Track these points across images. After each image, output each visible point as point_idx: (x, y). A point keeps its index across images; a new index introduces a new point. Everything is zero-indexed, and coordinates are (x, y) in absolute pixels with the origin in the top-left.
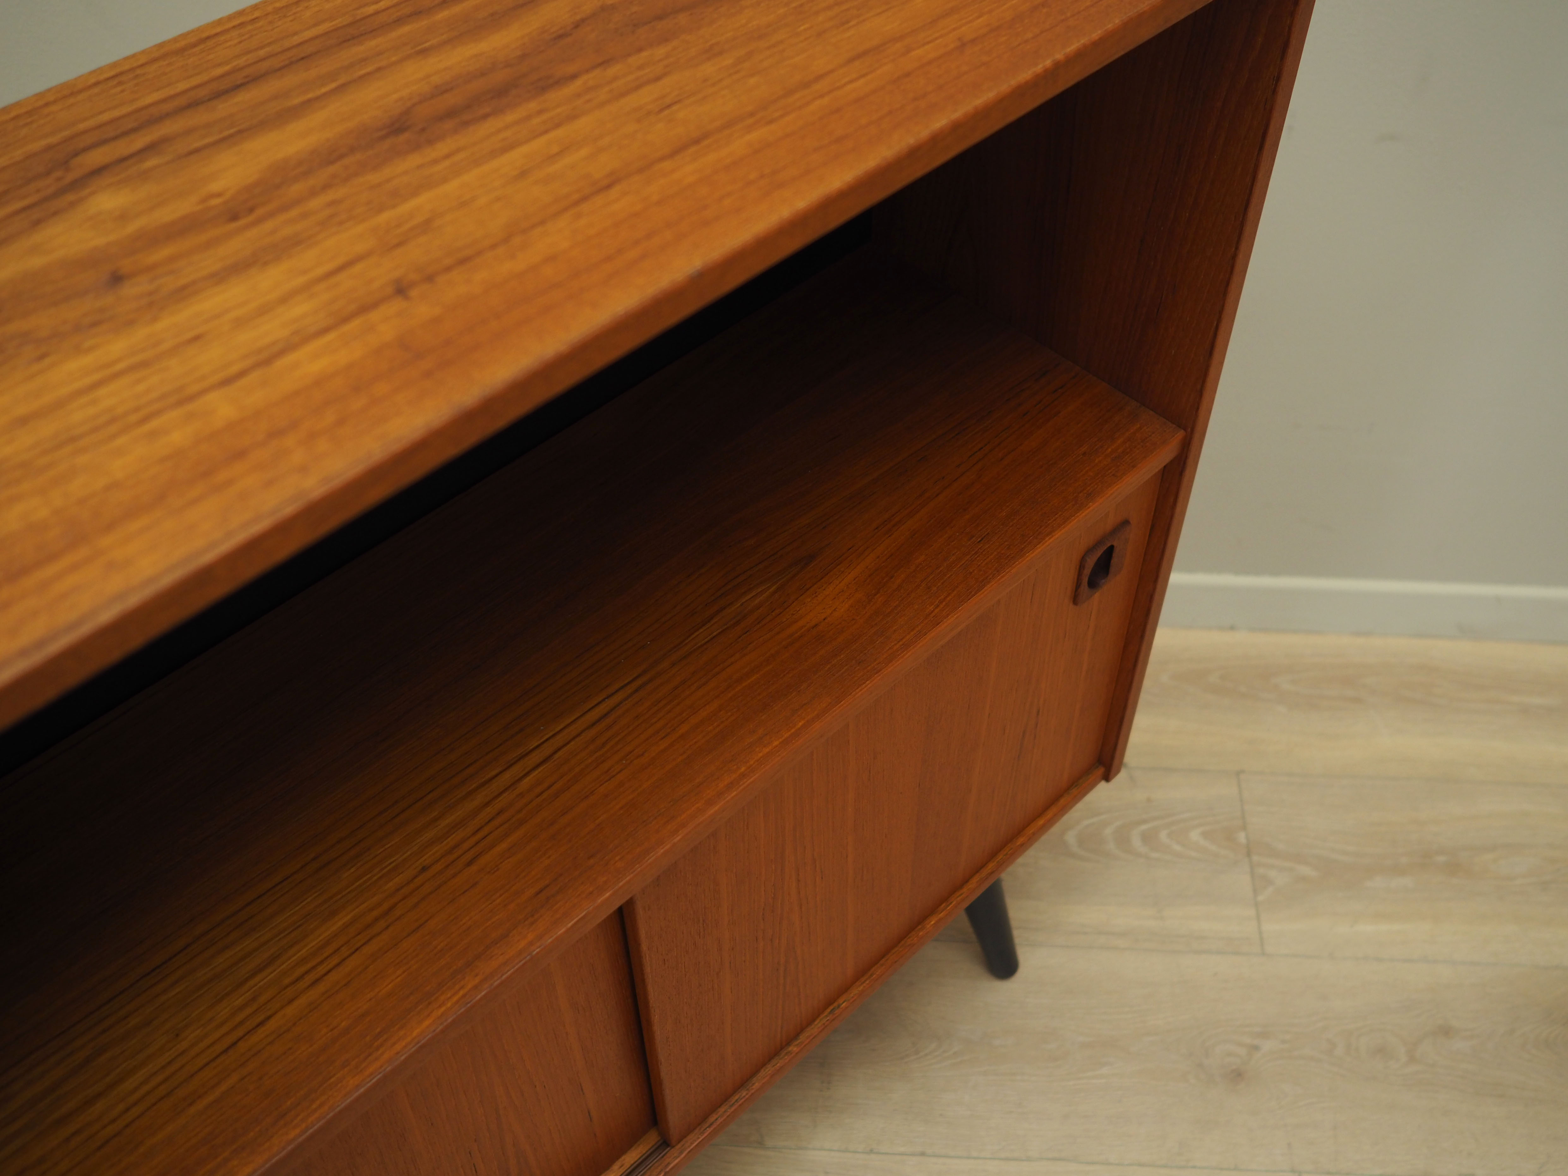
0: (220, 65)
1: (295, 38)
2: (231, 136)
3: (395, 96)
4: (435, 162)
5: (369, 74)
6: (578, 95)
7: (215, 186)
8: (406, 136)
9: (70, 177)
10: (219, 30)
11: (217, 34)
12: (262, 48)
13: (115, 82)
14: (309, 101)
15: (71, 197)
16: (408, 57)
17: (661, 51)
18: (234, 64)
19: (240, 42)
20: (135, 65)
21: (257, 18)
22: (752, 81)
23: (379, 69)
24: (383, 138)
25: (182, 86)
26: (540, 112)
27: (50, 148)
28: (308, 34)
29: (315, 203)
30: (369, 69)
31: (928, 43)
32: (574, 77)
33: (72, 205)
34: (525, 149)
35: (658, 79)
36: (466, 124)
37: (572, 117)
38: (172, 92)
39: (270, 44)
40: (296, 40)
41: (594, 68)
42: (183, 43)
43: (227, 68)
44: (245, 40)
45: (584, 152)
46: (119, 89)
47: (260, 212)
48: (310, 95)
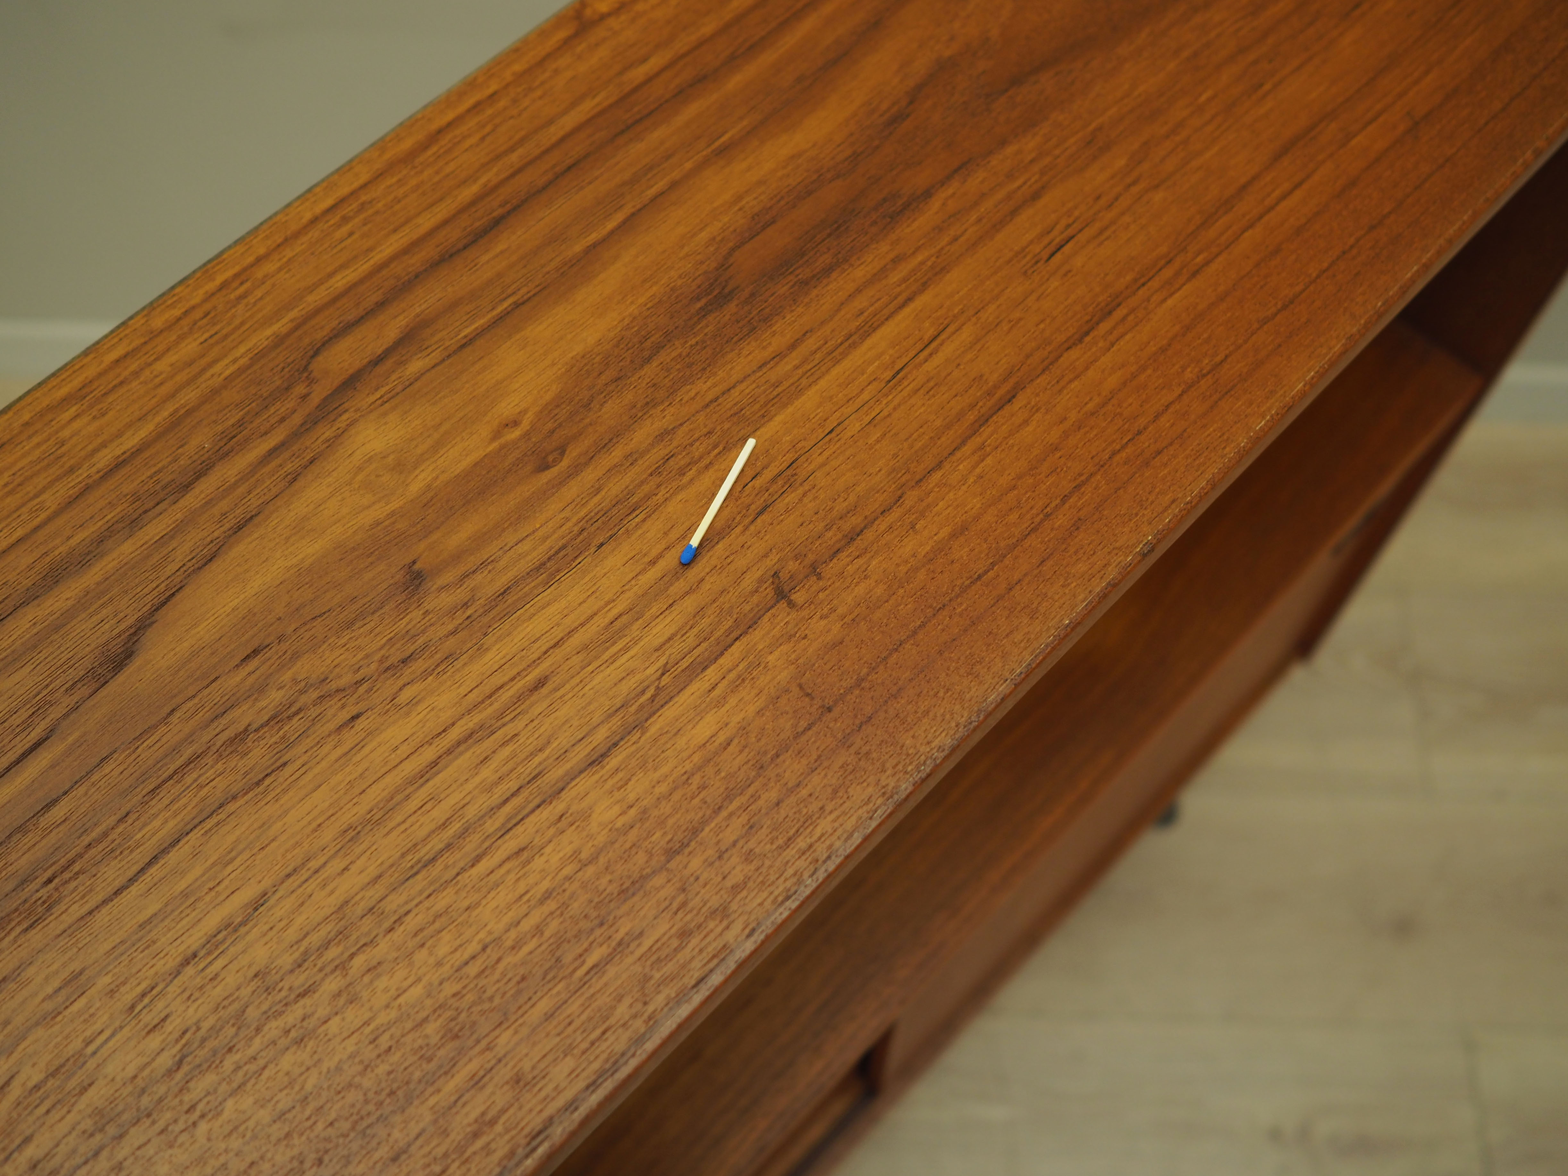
0: (464, 182)
1: (552, 129)
2: (507, 313)
3: (704, 236)
4: (779, 356)
5: (662, 194)
6: (939, 229)
7: (506, 408)
8: (732, 307)
9: (318, 395)
10: (450, 116)
11: (450, 125)
12: (512, 149)
13: (335, 219)
14: (594, 246)
15: (326, 432)
16: (705, 163)
17: (1030, 144)
18: (483, 180)
19: (483, 139)
20: (356, 185)
21: (495, 93)
22: (1158, 197)
23: (674, 185)
24: (704, 313)
25: (426, 222)
26: (897, 261)
27: (279, 341)
28: (569, 121)
29: (642, 435)
30: (661, 185)
31: (1370, 122)
32: (928, 194)
33: (332, 444)
34: (888, 331)
35: (1036, 196)
36: (805, 284)
37: (939, 271)
38: (415, 236)
39: (522, 142)
40: (555, 132)
41: (949, 178)
42: (408, 144)
43: (474, 189)
44: (488, 134)
45: (966, 334)
46: (345, 229)
47: (573, 453)
48: (594, 237)
